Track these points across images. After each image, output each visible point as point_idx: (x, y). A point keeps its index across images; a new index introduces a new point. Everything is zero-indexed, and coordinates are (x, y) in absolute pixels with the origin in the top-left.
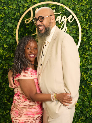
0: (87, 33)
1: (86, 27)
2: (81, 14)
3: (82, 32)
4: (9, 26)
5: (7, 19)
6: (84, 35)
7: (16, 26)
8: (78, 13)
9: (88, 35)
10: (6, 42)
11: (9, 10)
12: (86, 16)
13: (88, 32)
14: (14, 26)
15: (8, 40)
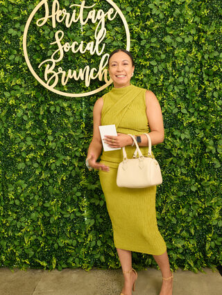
0: (140, 39)
1: (137, 29)
2: (129, 9)
3: (132, 38)
4: (11, 35)
5: (7, 23)
6: (134, 43)
7: (22, 33)
8: (123, 7)
9: (143, 43)
10: (9, 61)
11: (10, 8)
12: (137, 12)
13: (142, 37)
14: (19, 34)
15: (11, 58)
